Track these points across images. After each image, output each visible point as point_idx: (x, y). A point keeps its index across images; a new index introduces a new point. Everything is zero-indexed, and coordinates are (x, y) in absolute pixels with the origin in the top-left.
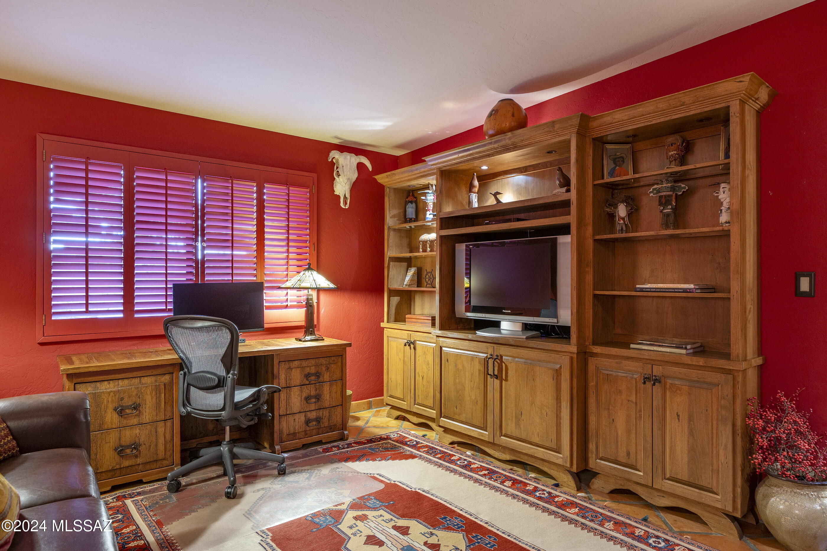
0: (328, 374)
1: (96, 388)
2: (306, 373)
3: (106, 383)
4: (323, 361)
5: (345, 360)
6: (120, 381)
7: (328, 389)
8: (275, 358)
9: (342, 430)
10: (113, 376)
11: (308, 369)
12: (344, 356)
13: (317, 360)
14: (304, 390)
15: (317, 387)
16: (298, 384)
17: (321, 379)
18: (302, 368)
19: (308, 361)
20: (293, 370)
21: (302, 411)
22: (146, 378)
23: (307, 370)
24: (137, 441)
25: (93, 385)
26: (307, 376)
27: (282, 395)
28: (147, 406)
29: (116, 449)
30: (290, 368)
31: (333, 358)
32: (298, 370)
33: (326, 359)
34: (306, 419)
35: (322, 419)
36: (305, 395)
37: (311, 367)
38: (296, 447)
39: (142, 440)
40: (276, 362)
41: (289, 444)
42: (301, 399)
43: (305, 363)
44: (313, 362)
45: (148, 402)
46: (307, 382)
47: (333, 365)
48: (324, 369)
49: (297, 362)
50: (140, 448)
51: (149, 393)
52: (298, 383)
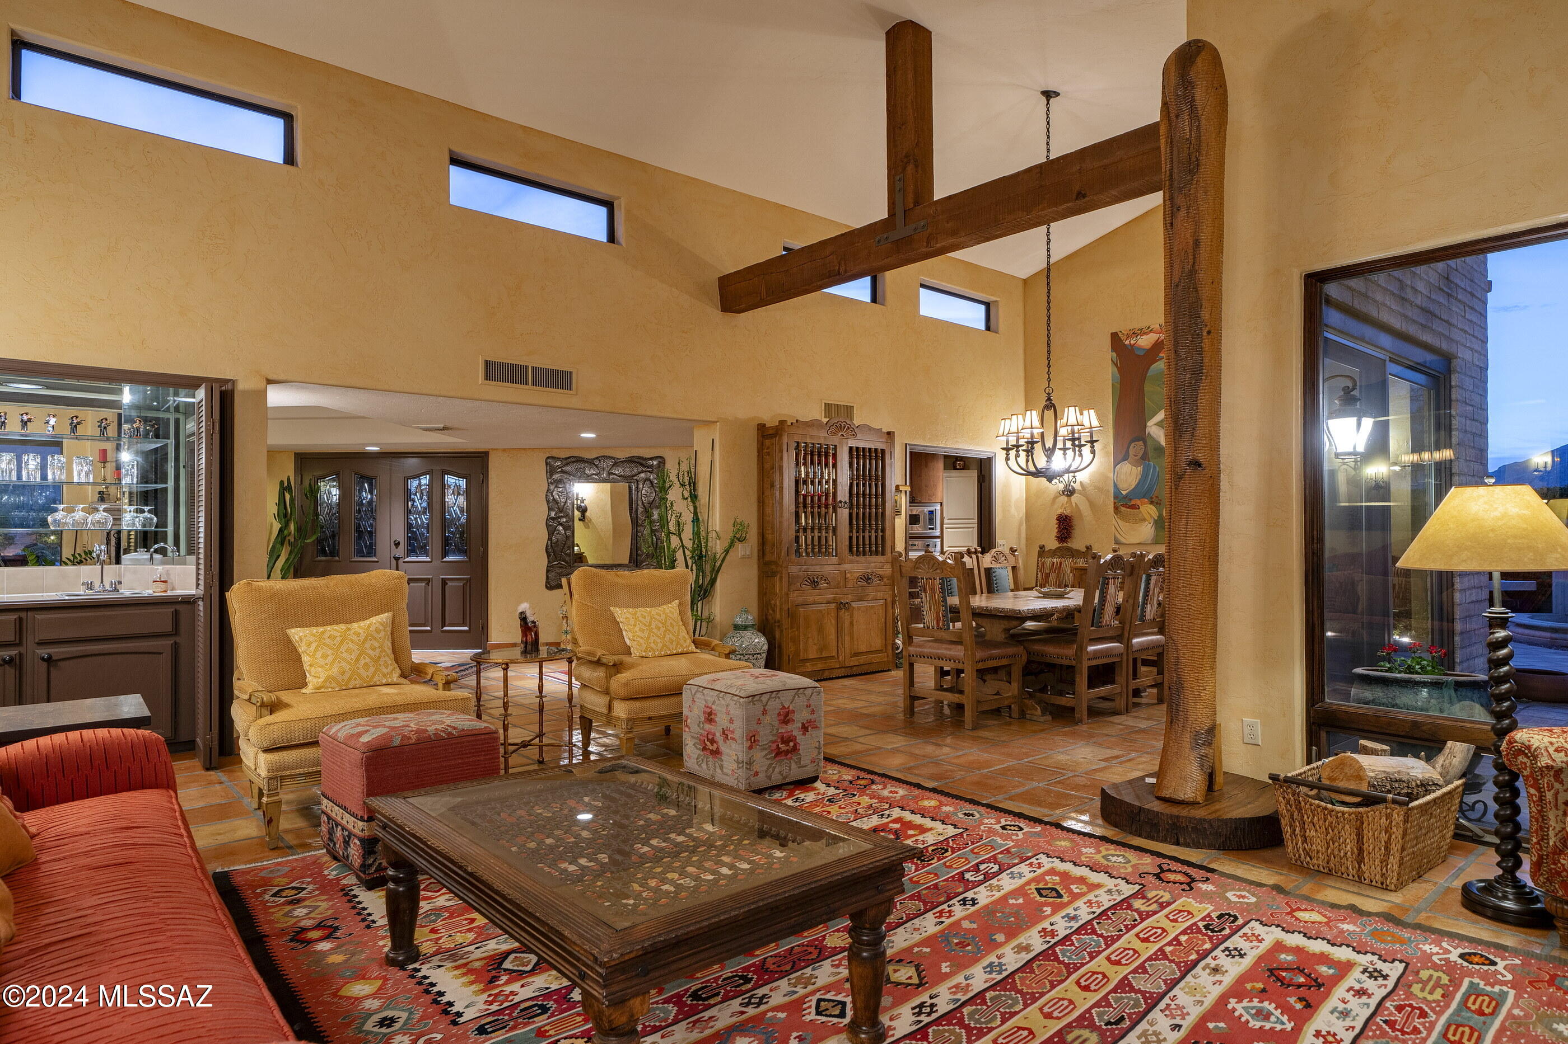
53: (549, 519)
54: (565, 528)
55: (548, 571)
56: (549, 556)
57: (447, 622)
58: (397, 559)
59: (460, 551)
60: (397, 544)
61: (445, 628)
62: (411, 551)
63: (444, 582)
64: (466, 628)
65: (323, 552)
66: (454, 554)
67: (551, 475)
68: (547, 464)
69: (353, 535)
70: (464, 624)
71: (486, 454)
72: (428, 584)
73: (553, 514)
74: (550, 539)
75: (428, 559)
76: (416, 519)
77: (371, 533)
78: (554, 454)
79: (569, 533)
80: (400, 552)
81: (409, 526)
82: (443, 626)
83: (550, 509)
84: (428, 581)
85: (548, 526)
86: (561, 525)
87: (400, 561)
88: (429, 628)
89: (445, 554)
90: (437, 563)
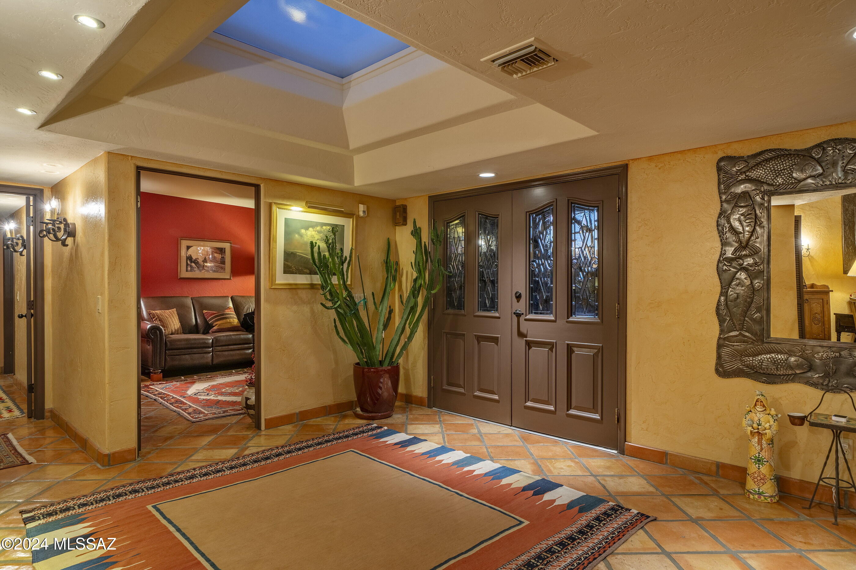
53: (722, 259)
54: (752, 276)
55: (719, 347)
56: (721, 321)
57: (574, 404)
58: (518, 315)
59: (592, 309)
60: (518, 297)
61: (572, 412)
62: (534, 307)
63: (570, 349)
64: (597, 417)
65: (450, 304)
66: (583, 312)
67: (728, 187)
68: (719, 169)
69: (477, 284)
70: (594, 410)
71: (625, 168)
72: (551, 349)
73: (729, 252)
74: (724, 293)
75: (551, 317)
76: (539, 265)
77: (493, 283)
78: (731, 152)
79: (757, 283)
80: (522, 306)
81: (531, 274)
82: (569, 407)
83: (724, 243)
84: (551, 346)
85: (720, 272)
86: (745, 269)
87: (522, 318)
88: (552, 408)
89: (570, 313)
90: (561, 322)
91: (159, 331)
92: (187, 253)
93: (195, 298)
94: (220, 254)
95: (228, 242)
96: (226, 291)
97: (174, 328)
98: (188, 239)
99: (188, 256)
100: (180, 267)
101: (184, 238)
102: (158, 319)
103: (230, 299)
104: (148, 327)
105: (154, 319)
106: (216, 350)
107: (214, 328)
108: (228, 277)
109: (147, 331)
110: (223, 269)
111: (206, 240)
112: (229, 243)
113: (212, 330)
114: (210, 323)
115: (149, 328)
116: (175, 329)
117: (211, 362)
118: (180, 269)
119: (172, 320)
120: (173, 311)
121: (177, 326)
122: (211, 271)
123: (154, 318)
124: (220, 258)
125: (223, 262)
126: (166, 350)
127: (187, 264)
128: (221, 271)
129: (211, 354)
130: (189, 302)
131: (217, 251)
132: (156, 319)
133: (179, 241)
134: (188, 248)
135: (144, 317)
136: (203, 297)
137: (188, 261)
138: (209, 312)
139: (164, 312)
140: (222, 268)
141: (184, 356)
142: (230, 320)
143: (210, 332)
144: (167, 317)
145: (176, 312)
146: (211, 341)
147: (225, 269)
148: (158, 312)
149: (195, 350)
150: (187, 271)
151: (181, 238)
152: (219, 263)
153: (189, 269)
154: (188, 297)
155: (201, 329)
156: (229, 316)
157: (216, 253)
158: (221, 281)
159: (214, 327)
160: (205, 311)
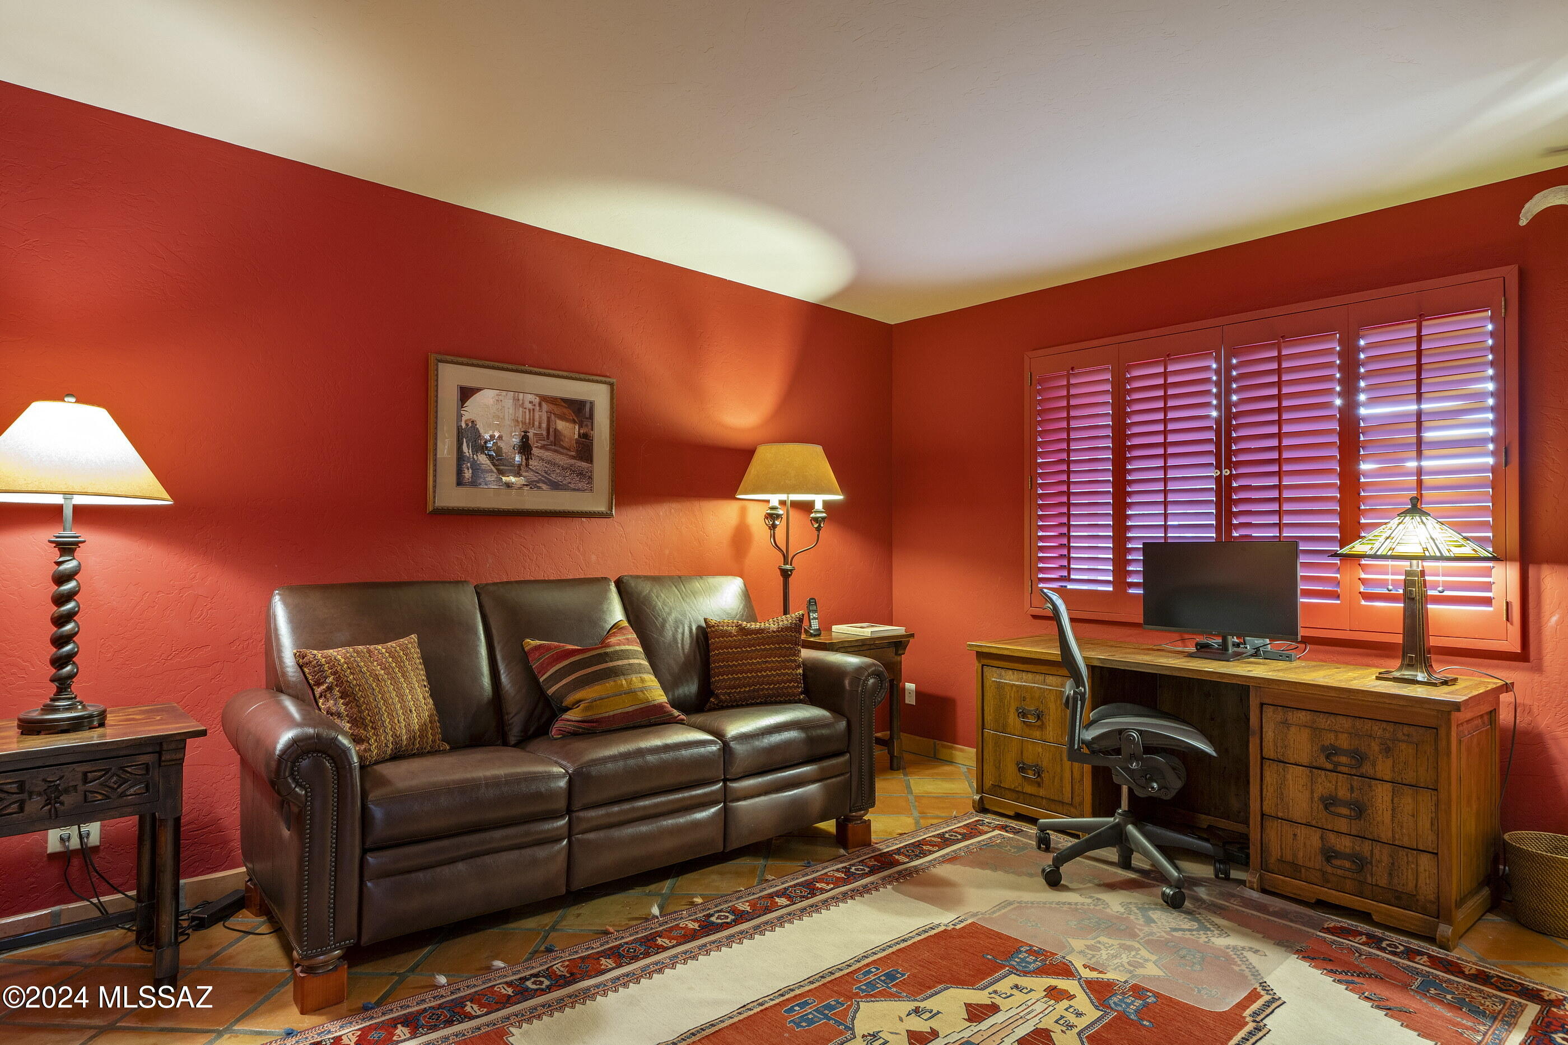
0: (1389, 762)
1: (1001, 676)
2: (1327, 743)
3: (1010, 672)
4: (1377, 730)
5: (1444, 743)
6: (1024, 674)
7: (1388, 799)
8: (1252, 694)
9: (1438, 918)
10: (1016, 665)
11: (1332, 736)
12: (1442, 732)
13: (1358, 723)
14: (1319, 780)
15: (1355, 784)
16: (1305, 761)
17: (1367, 769)
18: (1315, 731)
19: (1332, 718)
20: (1293, 729)
21: (1314, 823)
22: (1051, 677)
23: (1329, 739)
24: (1040, 763)
25: (998, 671)
26: (1330, 752)
27: (1268, 773)
28: (1051, 718)
29: (1018, 764)
30: (1286, 724)
31: (1406, 729)
32: (1305, 734)
33: (1384, 725)
34: (1323, 845)
35: (1371, 863)
36: (1320, 791)
37: (1340, 735)
38: (1299, 895)
39: (1045, 764)
40: (1254, 702)
41: (1283, 881)
42: (1312, 798)
43: (1323, 722)
44: (1346, 723)
45: (1051, 713)
46: (1329, 766)
47: (1403, 746)
48: (1375, 747)
49: (1304, 713)
50: (1043, 775)
51: (1052, 700)
52: (1305, 758)
91: (333, 759)
92: (460, 416)
93: (491, 588)
94: (574, 422)
95: (603, 379)
96: (594, 558)
97: (408, 726)
98: (465, 360)
99: (464, 425)
100: (435, 476)
101: (449, 358)
102: (336, 692)
103: (613, 587)
104: (286, 737)
105: (318, 691)
106: (584, 826)
107: (567, 716)
108: (603, 509)
109: (274, 764)
110: (586, 477)
111: (527, 368)
112: (605, 383)
113: (558, 725)
114: (550, 692)
115: (284, 752)
116: (408, 731)
117: (563, 881)
118: (435, 481)
119: (398, 689)
120: (405, 649)
121: (418, 715)
122: (544, 487)
123: (318, 684)
124: (576, 436)
125: (584, 449)
126: (365, 851)
127: (460, 457)
128: (580, 485)
129: (565, 842)
130: (467, 601)
131: (565, 411)
132: (330, 689)
133: (431, 367)
134: (466, 393)
135: (284, 674)
136: (517, 582)
137: (465, 444)
138: (548, 648)
139: (369, 651)
140: (581, 474)
141: (446, 871)
142: (630, 683)
143: (554, 732)
144: (376, 678)
145: (415, 652)
146: (563, 783)
147: (590, 478)
148: (338, 654)
149: (498, 834)
150: (460, 483)
151: (439, 357)
152: (573, 457)
153: (468, 474)
154: (457, 583)
155: (516, 721)
156: (625, 662)
157: (562, 418)
158: (576, 523)
159: (567, 709)
160: (531, 643)
